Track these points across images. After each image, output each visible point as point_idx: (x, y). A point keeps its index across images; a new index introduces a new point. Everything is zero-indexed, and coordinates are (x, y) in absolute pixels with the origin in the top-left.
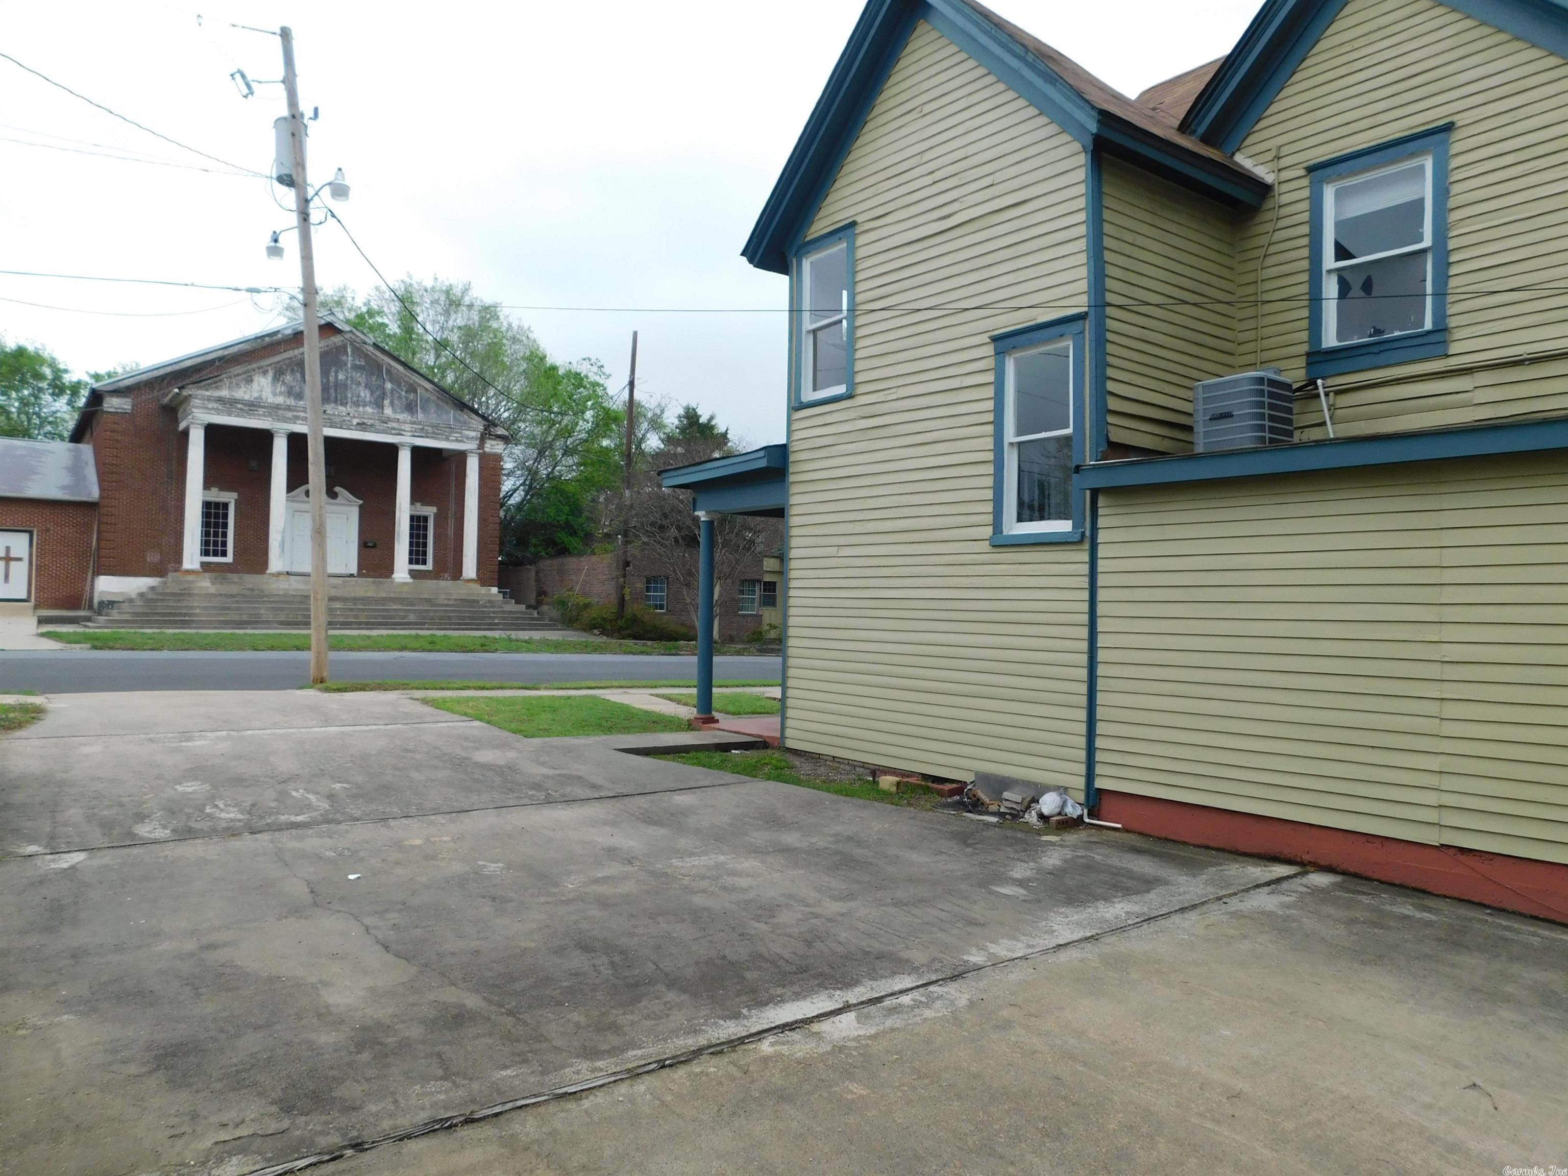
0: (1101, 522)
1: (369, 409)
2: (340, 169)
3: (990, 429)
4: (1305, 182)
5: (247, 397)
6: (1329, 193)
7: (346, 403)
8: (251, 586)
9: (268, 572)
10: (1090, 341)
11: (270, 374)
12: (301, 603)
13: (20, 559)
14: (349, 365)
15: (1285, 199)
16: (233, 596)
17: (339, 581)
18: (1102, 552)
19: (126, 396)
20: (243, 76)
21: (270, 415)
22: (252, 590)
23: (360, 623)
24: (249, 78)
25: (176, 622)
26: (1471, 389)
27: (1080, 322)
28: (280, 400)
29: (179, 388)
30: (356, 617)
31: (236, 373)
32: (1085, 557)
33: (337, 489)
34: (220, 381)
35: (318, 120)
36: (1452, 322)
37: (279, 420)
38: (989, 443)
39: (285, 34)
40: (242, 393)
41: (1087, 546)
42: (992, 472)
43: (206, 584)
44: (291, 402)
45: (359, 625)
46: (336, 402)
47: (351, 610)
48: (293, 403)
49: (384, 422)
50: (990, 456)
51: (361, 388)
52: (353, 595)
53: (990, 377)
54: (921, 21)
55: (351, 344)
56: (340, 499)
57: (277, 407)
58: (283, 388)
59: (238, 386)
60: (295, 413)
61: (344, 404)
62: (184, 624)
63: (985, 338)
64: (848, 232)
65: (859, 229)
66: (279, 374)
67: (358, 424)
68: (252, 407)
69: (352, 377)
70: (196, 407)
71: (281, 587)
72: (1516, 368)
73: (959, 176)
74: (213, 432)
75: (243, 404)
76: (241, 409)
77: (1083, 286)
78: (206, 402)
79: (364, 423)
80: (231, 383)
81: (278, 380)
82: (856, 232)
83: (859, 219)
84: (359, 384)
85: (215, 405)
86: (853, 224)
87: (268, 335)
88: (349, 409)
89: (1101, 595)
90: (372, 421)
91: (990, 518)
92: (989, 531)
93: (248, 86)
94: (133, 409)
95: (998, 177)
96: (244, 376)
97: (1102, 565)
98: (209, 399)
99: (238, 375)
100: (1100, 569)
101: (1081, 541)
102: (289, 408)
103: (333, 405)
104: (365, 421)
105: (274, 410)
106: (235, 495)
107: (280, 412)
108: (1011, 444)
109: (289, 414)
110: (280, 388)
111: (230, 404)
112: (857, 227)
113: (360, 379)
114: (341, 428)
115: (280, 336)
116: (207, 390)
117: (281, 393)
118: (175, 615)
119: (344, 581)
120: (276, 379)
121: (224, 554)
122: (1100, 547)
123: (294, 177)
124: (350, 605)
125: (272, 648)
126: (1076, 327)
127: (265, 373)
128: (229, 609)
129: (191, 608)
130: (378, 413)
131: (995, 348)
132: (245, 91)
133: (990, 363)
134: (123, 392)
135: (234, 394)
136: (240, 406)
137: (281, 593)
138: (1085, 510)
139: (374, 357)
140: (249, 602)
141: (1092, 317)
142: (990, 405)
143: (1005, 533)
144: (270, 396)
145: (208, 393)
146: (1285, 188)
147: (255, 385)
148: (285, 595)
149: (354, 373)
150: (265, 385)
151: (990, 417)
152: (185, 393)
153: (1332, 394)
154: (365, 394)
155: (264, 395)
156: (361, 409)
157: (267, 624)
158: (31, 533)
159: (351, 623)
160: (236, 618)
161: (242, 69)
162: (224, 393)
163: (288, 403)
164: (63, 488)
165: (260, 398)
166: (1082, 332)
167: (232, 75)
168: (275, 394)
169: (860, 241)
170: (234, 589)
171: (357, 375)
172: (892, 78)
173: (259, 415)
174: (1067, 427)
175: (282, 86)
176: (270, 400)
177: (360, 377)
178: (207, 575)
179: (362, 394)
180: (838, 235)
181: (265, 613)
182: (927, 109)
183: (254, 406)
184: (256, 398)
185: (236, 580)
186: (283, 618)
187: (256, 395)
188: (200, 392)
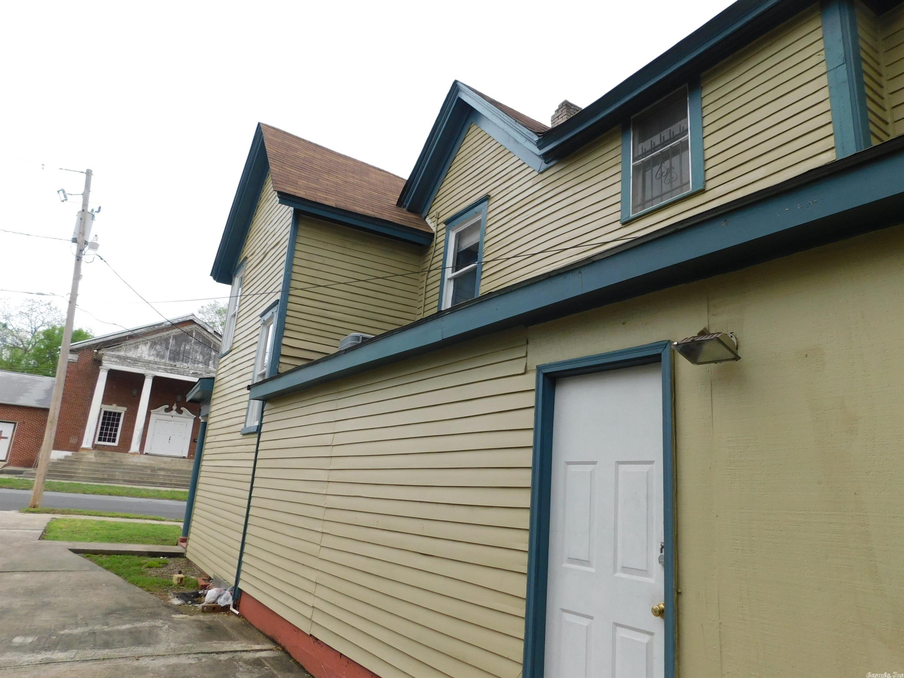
0: (263, 420)
1: (200, 366)
2: (96, 236)
5: (134, 356)
7: (188, 362)
8: (116, 459)
9: (129, 452)
11: (149, 344)
12: (141, 470)
13: (6, 438)
14: (193, 342)
16: (104, 464)
17: (169, 459)
18: (261, 438)
19: (76, 354)
20: (64, 192)
21: (145, 366)
22: (116, 461)
23: (171, 484)
24: (67, 192)
25: (64, 476)
28: (152, 358)
29: (98, 350)
30: (171, 480)
31: (130, 343)
33: (182, 408)
34: (120, 347)
35: (100, 213)
37: (149, 369)
39: (89, 173)
40: (132, 354)
43: (91, 456)
44: (158, 360)
45: (171, 485)
46: (182, 361)
47: (169, 476)
48: (159, 361)
49: (208, 373)
51: (198, 354)
52: (174, 468)
53: (258, 338)
55: (196, 331)
56: (184, 414)
57: (149, 362)
58: (155, 352)
59: (130, 350)
60: (159, 366)
61: (187, 362)
62: (70, 478)
66: (154, 344)
67: (193, 373)
68: (135, 361)
69: (193, 348)
70: (106, 360)
71: (134, 461)
74: (112, 374)
75: (131, 360)
76: (130, 362)
78: (111, 358)
79: (196, 373)
80: (126, 348)
81: (153, 348)
82: (247, 262)
84: (197, 352)
85: (115, 360)
87: (157, 325)
88: (189, 365)
90: (201, 372)
91: (245, 418)
92: (243, 426)
93: (65, 196)
94: (78, 360)
96: (134, 345)
97: (260, 446)
98: (113, 356)
99: (131, 344)
100: (259, 448)
102: (156, 363)
103: (181, 362)
104: (197, 372)
105: (147, 364)
106: (125, 409)
107: (151, 365)
108: (259, 376)
109: (156, 366)
110: (153, 352)
111: (123, 360)
113: (198, 349)
114: (183, 375)
115: (163, 325)
116: (113, 351)
117: (153, 355)
118: (66, 472)
119: (172, 460)
120: (151, 347)
121: (114, 441)
122: (261, 435)
123: (78, 239)
124: (169, 473)
125: (94, 493)
127: (146, 344)
128: (99, 471)
129: (77, 469)
130: (205, 368)
132: (63, 198)
133: (260, 330)
134: (74, 351)
135: (127, 354)
136: (129, 361)
137: (133, 464)
139: (207, 338)
140: (111, 468)
144: (147, 356)
145: (113, 353)
147: (139, 350)
148: (134, 465)
149: (195, 346)
150: (145, 350)
152: (100, 352)
154: (199, 357)
155: (143, 355)
156: (196, 365)
157: (117, 481)
158: (15, 423)
159: (165, 484)
160: (101, 476)
161: (64, 189)
162: (122, 353)
163: (156, 360)
164: (38, 400)
165: (141, 357)
167: (58, 191)
168: (149, 355)
169: (247, 267)
170: (106, 460)
171: (196, 347)
173: (139, 366)
175: (82, 196)
176: (146, 358)
177: (198, 348)
178: (94, 451)
179: (198, 357)
180: (243, 264)
181: (118, 474)
183: (137, 361)
184: (138, 357)
185: (110, 455)
186: (127, 478)
187: (139, 355)
188: (109, 352)
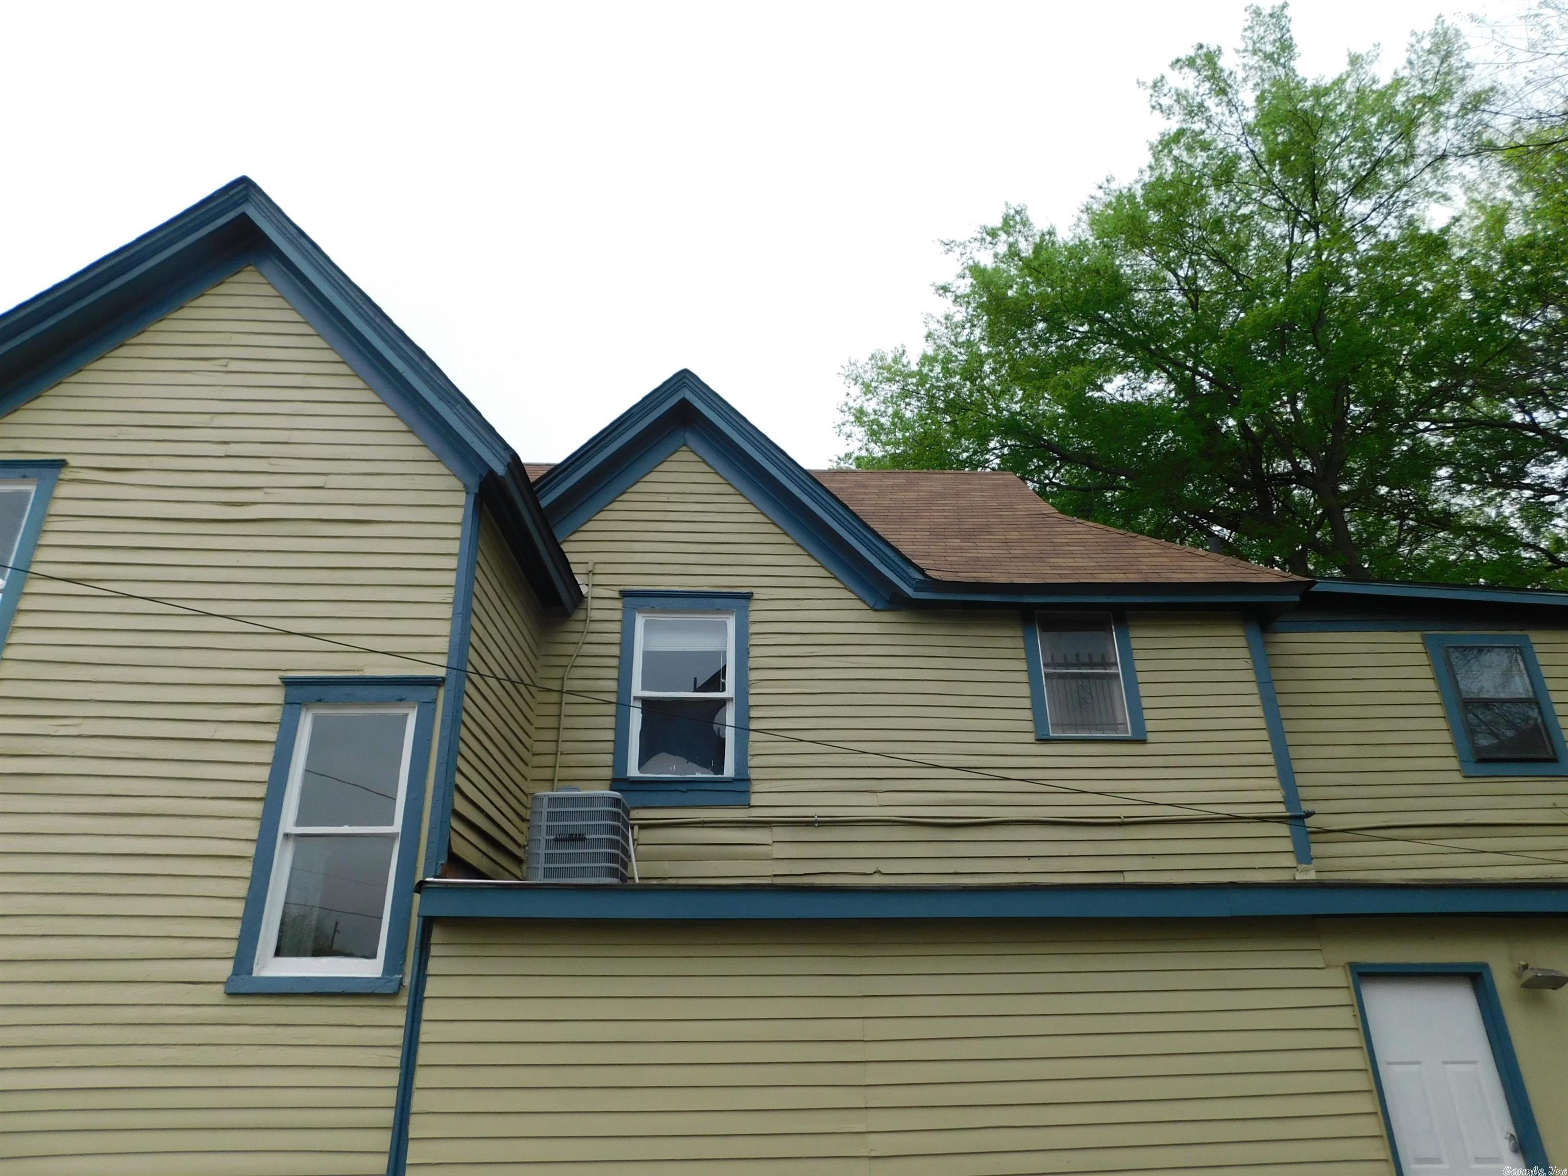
0: (433, 966)
3: (257, 809)
4: (618, 604)
6: (640, 621)
10: (444, 715)
15: (595, 615)
18: (429, 1010)
26: (770, 842)
27: (433, 688)
32: (400, 1017)
36: (753, 774)
38: (252, 830)
41: (404, 1000)
42: (249, 875)
50: (250, 850)
53: (271, 734)
54: (250, 268)
63: (274, 678)
64: (45, 472)
65: (65, 474)
72: (808, 828)
73: (272, 461)
77: (443, 644)
82: (62, 476)
83: (72, 461)
86: (61, 464)
89: (421, 1078)
91: (231, 948)
92: (225, 969)
95: (332, 481)
97: (427, 1032)
100: (423, 1038)
101: (394, 995)
108: (286, 836)
112: (64, 470)
122: (427, 1004)
126: (427, 693)
131: (286, 695)
133: (275, 714)
138: (406, 948)
141: (451, 684)
142: (264, 773)
143: (255, 974)
146: (597, 604)
151: (260, 791)
153: (636, 828)
166: (434, 702)
169: (63, 490)
172: (184, 310)
174: (390, 823)
180: (22, 471)
182: (234, 366)
